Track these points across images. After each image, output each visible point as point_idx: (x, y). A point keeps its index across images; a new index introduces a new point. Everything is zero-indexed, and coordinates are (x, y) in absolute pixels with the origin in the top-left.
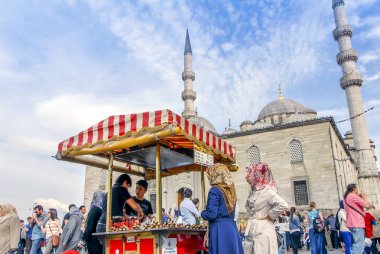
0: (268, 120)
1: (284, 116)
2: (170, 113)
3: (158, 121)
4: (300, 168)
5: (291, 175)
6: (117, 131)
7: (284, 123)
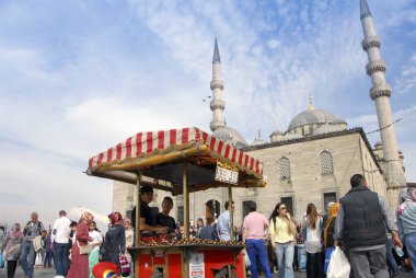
0: (299, 130)
1: (315, 126)
2: (197, 130)
3: (185, 138)
4: (330, 180)
5: (321, 187)
6: (144, 148)
7: (315, 133)
